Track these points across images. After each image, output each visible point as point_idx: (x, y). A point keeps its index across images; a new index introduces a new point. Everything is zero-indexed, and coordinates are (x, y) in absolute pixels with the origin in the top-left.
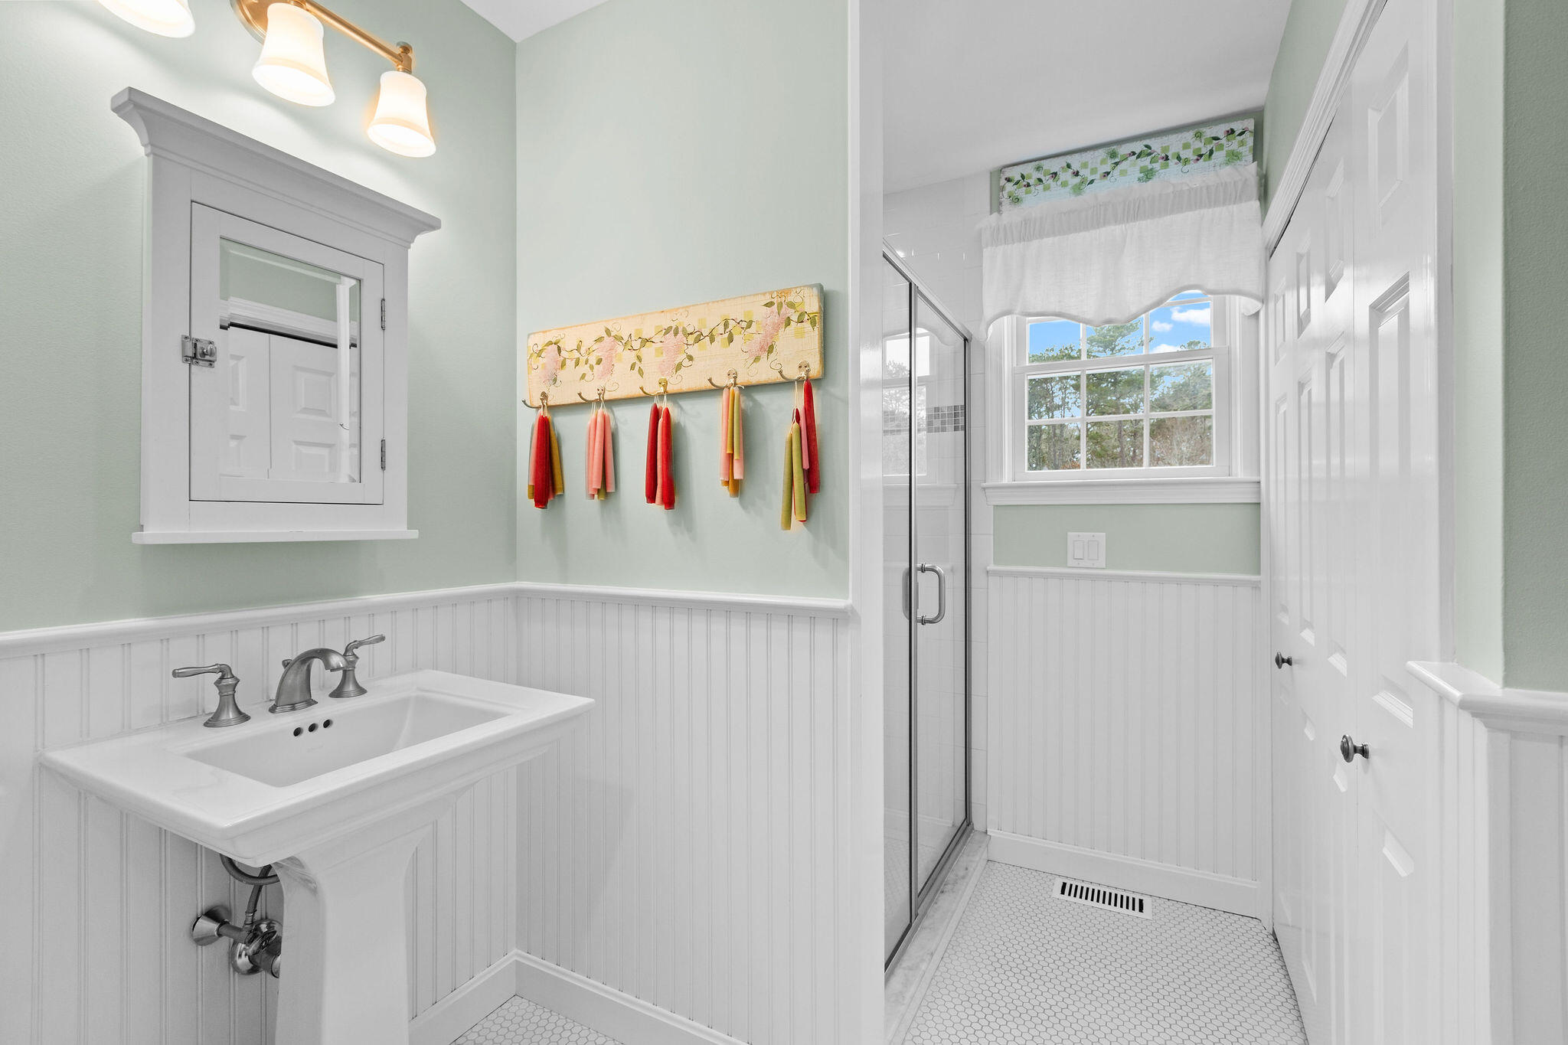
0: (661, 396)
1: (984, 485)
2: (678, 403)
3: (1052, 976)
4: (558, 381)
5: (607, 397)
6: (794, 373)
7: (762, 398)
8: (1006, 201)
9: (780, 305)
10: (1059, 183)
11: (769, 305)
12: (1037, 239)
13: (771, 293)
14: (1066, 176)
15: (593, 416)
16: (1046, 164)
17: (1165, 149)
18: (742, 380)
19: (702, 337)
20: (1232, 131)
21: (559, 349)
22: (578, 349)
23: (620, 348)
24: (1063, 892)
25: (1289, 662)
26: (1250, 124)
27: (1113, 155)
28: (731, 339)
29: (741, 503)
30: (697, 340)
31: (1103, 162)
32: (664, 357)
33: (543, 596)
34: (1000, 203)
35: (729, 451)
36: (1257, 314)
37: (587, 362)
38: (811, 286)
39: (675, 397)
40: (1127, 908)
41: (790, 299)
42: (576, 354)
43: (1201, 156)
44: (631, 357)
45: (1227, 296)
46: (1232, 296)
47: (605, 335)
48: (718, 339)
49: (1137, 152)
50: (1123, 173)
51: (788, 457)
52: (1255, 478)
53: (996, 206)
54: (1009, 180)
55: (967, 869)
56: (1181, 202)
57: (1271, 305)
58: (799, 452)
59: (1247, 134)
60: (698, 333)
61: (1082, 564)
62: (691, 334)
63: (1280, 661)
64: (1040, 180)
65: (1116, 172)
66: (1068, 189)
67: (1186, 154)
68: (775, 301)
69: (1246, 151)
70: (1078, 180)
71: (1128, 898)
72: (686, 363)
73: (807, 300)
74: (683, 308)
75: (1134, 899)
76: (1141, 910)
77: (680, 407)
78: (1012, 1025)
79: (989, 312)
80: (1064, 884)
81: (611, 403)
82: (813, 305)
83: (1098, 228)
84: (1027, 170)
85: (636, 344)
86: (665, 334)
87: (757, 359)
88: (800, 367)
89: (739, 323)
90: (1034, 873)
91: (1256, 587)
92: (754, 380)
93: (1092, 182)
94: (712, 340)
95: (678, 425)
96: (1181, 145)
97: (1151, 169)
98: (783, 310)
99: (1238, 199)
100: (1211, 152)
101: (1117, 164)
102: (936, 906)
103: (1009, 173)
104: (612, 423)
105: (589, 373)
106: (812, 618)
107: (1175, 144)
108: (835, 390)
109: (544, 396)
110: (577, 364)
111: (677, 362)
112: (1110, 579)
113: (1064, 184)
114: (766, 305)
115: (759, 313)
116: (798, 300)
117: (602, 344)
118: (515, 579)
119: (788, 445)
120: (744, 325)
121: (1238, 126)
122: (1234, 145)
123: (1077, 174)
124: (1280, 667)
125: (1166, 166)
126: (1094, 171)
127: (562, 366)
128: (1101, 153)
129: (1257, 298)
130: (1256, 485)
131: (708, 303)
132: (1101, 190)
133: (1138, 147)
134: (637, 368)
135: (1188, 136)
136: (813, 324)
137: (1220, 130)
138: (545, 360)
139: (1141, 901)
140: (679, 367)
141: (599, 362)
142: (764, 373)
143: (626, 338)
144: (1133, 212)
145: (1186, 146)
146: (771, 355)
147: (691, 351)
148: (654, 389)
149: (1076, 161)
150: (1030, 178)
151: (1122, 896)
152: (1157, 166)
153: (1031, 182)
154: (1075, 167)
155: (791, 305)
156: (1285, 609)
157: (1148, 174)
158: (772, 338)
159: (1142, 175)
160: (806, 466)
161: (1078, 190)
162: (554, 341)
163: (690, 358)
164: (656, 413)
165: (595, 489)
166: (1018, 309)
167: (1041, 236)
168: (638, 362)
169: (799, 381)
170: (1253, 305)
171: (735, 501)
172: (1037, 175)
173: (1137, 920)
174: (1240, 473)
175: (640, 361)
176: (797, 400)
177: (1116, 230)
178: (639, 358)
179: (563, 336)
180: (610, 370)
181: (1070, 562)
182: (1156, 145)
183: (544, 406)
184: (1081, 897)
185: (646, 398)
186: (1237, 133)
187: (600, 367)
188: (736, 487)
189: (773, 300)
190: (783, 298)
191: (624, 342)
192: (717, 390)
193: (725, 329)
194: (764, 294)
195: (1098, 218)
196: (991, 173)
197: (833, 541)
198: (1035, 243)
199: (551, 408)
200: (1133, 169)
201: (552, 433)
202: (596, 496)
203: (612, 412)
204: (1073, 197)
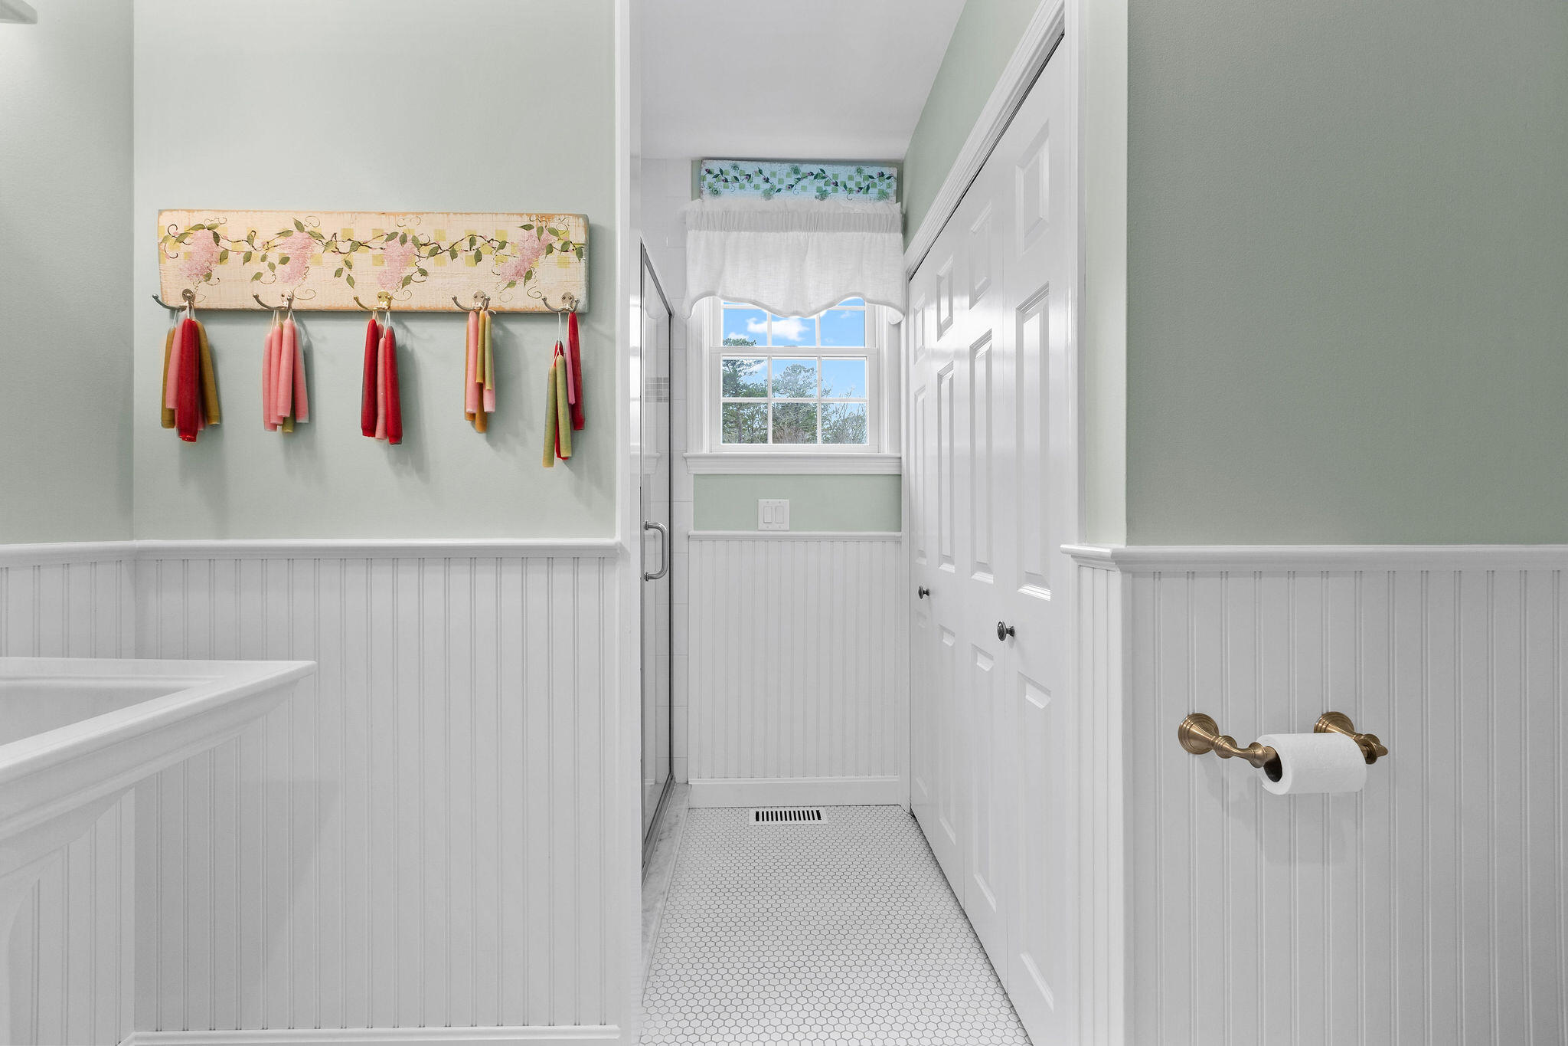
0: (382, 313)
1: (685, 454)
2: (403, 324)
3: (763, 886)
4: (213, 280)
5: (295, 305)
6: (557, 304)
7: (515, 328)
8: (706, 191)
9: (540, 230)
10: (752, 185)
11: (528, 227)
12: (735, 231)
13: (530, 215)
14: (758, 180)
15: (277, 327)
16: (742, 165)
17: (835, 176)
18: (494, 305)
19: (440, 251)
20: (882, 175)
21: (216, 237)
22: (250, 240)
23: (318, 248)
24: (757, 819)
25: (927, 593)
26: (894, 171)
27: (796, 171)
28: (478, 258)
29: (488, 439)
30: (434, 253)
31: (788, 175)
32: (386, 267)
33: (185, 557)
34: (701, 192)
35: (479, 380)
36: (899, 324)
37: (264, 258)
38: (578, 216)
39: (400, 315)
40: (809, 819)
41: (553, 225)
42: (247, 248)
43: (861, 189)
44: (338, 261)
45: (877, 306)
46: (881, 306)
47: (294, 228)
48: (461, 255)
49: (815, 173)
50: (804, 188)
51: (551, 390)
52: (898, 455)
53: (697, 193)
54: (709, 172)
55: (677, 816)
56: (848, 223)
57: (911, 318)
58: (565, 386)
59: (892, 179)
60: (434, 245)
61: (770, 527)
62: (425, 245)
63: (923, 593)
64: (736, 178)
65: (798, 187)
66: (760, 192)
67: (851, 184)
68: (534, 224)
69: (892, 191)
70: (767, 186)
71: (808, 812)
72: (417, 277)
73: (572, 229)
74: (413, 213)
75: (812, 812)
76: (819, 818)
77: (405, 327)
78: (739, 934)
79: (693, 290)
80: (757, 813)
81: (302, 314)
82: (579, 237)
83: (787, 231)
84: (726, 166)
85: (345, 247)
86: (387, 240)
87: (512, 284)
88: (564, 298)
89: (489, 242)
90: (731, 810)
91: (898, 541)
92: (508, 306)
93: (779, 190)
94: (454, 255)
95: (404, 347)
96: (847, 177)
97: (825, 191)
98: (544, 236)
99: (888, 230)
100: (868, 188)
101: (799, 179)
102: (658, 853)
103: (710, 165)
104: (304, 340)
105: (268, 275)
106: (576, 559)
107: (843, 173)
108: (602, 328)
109: (188, 295)
110: (248, 258)
111: (404, 275)
112: (793, 539)
113: (757, 187)
114: (524, 227)
115: (515, 234)
116: (561, 228)
117: (290, 240)
118: (131, 538)
119: (551, 378)
120: (496, 244)
121: (887, 171)
122: (884, 187)
123: (767, 180)
124: (921, 598)
125: (836, 191)
126: (781, 181)
127: (221, 260)
128: (787, 167)
129: (900, 310)
130: (898, 460)
131: (448, 214)
132: (784, 199)
133: (815, 169)
134: (344, 275)
135: (852, 169)
136: (580, 255)
137: (874, 171)
138: (190, 248)
139: (818, 812)
140: (407, 281)
141: (284, 261)
142: (519, 298)
143: (328, 238)
144: (814, 223)
145: (851, 178)
146: (529, 282)
147: (424, 264)
148: (371, 302)
149: (767, 168)
150: (728, 175)
151: (803, 812)
152: (829, 189)
153: (729, 178)
154: (766, 174)
155: (554, 232)
156: (922, 554)
157: (823, 195)
158: (530, 263)
159: (818, 194)
160: (572, 401)
161: (768, 195)
162: (207, 224)
163: (424, 273)
164: (375, 333)
165: (281, 417)
166: (720, 292)
167: (739, 229)
168: (346, 268)
169: (564, 312)
170: (897, 316)
171: (481, 438)
172: (734, 173)
173: (817, 827)
174: (887, 450)
175: (350, 267)
176: (560, 332)
177: (801, 235)
178: (349, 265)
179: (223, 221)
180: (303, 271)
181: (761, 526)
182: (829, 171)
183: (190, 308)
184: (772, 820)
185: (361, 313)
186: (886, 177)
187: (287, 268)
188: (483, 420)
189: (531, 223)
190: (544, 224)
191: (324, 241)
192: (462, 314)
193: (471, 246)
194: (521, 215)
195: (786, 222)
196: (692, 161)
197: (601, 480)
198: (734, 234)
199: (200, 312)
200: (812, 186)
201: (204, 344)
202: (279, 428)
203: (304, 326)
204: (763, 201)
